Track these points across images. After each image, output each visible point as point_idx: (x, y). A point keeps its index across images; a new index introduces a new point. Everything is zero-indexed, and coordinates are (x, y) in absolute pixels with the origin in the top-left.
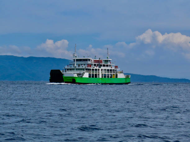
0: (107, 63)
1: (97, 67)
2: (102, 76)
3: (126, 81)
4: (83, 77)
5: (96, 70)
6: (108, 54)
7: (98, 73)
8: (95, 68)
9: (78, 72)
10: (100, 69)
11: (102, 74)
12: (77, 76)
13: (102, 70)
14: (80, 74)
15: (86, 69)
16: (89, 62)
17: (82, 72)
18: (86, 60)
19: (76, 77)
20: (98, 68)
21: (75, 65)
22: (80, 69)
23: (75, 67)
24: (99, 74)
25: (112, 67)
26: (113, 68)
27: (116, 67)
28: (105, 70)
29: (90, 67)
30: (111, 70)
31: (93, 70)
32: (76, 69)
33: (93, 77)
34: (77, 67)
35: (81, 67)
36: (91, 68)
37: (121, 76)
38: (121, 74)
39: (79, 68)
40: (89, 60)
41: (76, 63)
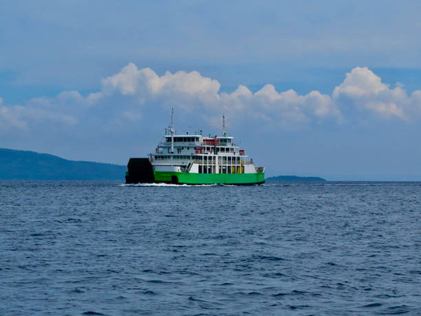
0: (225, 145)
1: (211, 152)
2: (220, 170)
3: (258, 178)
4: (190, 172)
5: (210, 158)
6: (224, 126)
7: (213, 165)
8: (209, 154)
9: (180, 162)
10: (217, 156)
11: (220, 166)
12: (180, 171)
13: (219, 157)
14: (185, 167)
15: (194, 157)
16: (197, 144)
17: (186, 163)
18: (192, 139)
19: (179, 173)
20: (212, 155)
21: (173, 149)
22: (182, 157)
23: (172, 153)
24: (214, 167)
25: (235, 153)
26: (237, 155)
27: (242, 152)
28: (225, 158)
29: (201, 153)
30: (234, 158)
31: (205, 158)
32: (174, 157)
33: (205, 172)
34: (176, 154)
35: (183, 153)
36: (203, 155)
37: (250, 169)
38: (250, 166)
39: (179, 154)
40: (197, 139)
41: (173, 144)
